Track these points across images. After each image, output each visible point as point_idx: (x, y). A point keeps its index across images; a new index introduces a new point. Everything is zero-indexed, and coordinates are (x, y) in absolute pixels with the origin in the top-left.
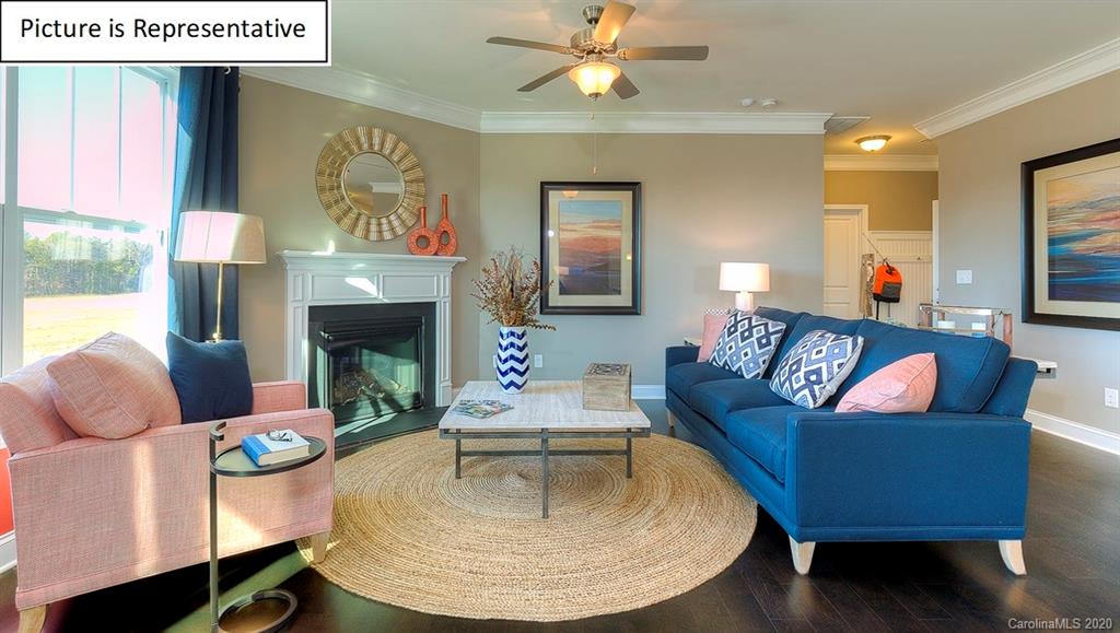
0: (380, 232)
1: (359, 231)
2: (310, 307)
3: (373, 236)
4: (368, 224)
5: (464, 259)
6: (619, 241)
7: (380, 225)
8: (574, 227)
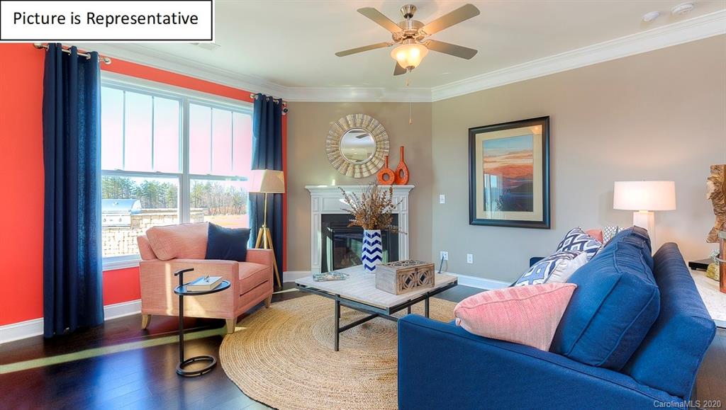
0: (361, 173)
1: (349, 174)
2: (322, 215)
3: (358, 175)
4: (354, 168)
5: (413, 186)
6: (530, 167)
7: (361, 168)
8: (493, 159)
